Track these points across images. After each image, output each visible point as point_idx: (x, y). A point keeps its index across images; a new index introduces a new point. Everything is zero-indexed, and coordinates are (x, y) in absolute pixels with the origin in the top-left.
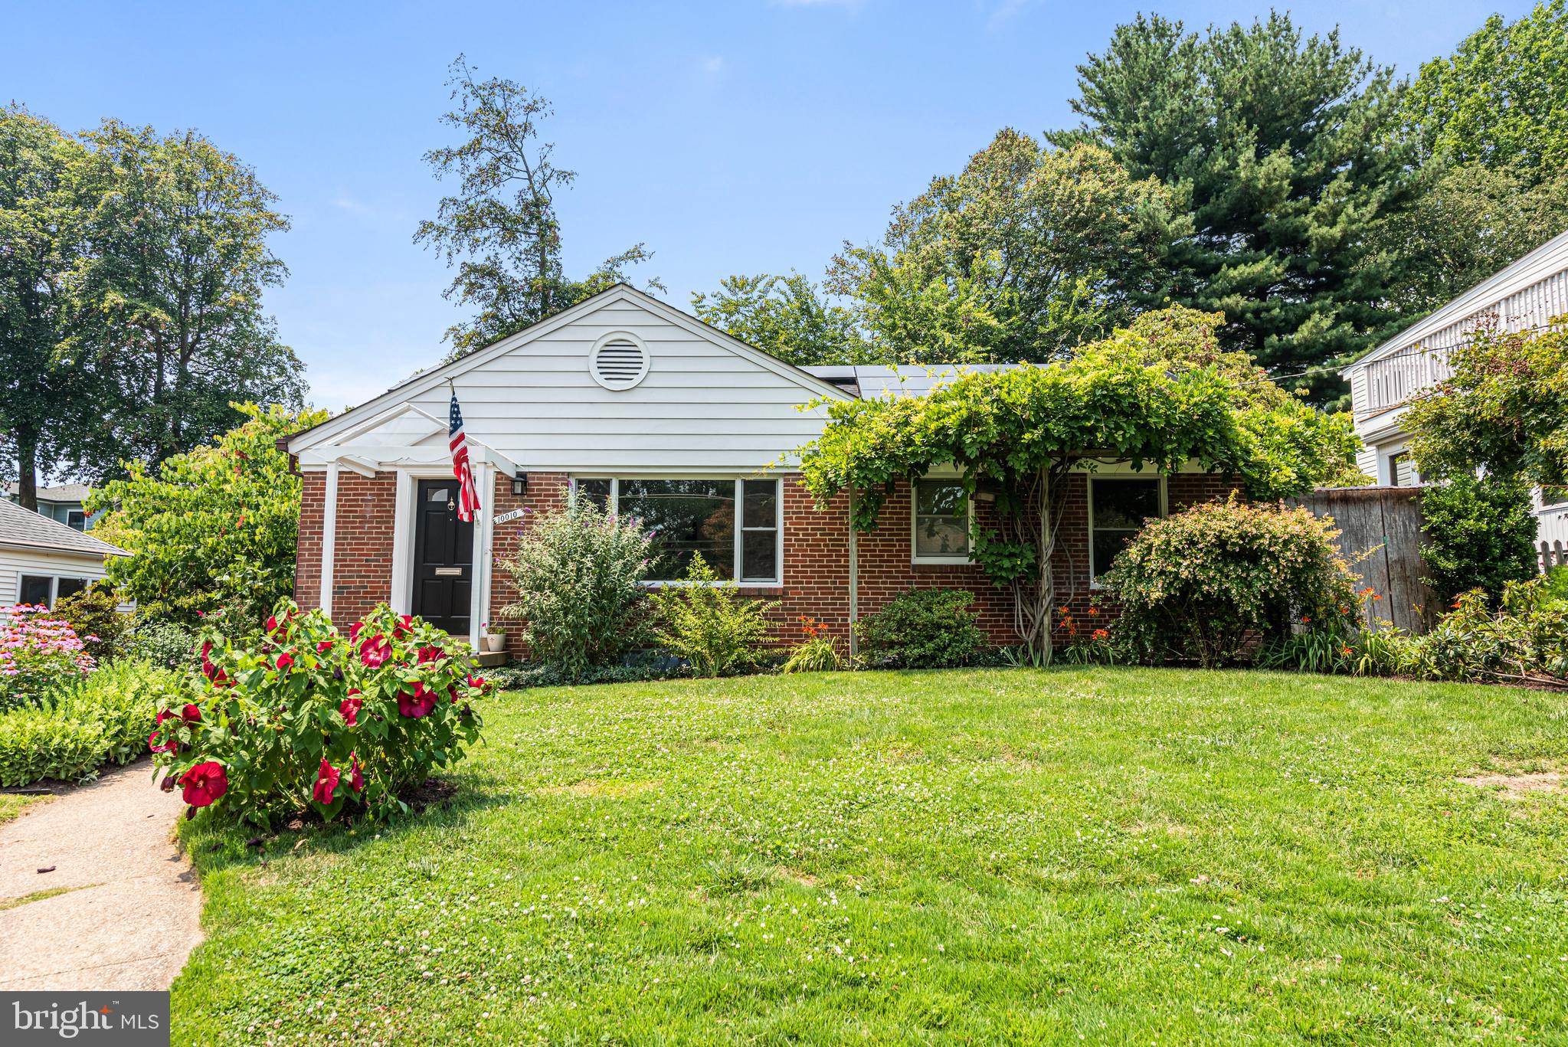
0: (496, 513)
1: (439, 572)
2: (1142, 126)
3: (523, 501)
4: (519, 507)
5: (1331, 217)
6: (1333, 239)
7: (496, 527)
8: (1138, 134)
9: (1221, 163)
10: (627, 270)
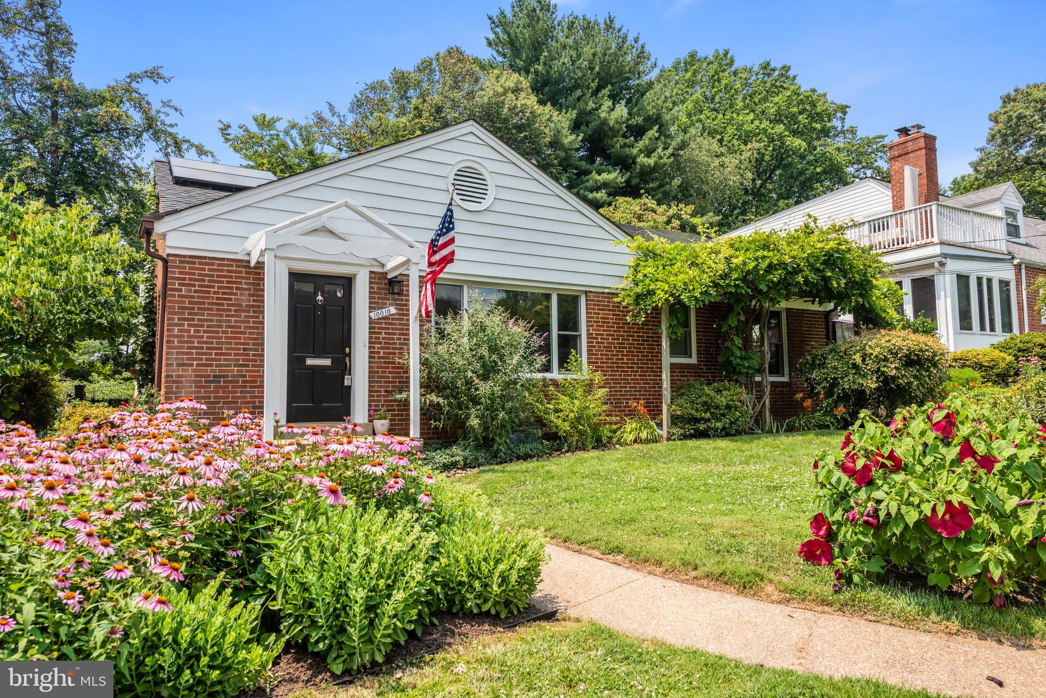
0: (371, 309)
1: (310, 362)
2: (540, 68)
3: (395, 300)
4: (391, 305)
5: (649, 152)
6: (649, 166)
7: (371, 321)
8: (536, 72)
9: (591, 105)
10: (145, 87)
